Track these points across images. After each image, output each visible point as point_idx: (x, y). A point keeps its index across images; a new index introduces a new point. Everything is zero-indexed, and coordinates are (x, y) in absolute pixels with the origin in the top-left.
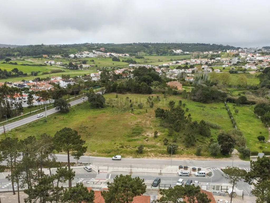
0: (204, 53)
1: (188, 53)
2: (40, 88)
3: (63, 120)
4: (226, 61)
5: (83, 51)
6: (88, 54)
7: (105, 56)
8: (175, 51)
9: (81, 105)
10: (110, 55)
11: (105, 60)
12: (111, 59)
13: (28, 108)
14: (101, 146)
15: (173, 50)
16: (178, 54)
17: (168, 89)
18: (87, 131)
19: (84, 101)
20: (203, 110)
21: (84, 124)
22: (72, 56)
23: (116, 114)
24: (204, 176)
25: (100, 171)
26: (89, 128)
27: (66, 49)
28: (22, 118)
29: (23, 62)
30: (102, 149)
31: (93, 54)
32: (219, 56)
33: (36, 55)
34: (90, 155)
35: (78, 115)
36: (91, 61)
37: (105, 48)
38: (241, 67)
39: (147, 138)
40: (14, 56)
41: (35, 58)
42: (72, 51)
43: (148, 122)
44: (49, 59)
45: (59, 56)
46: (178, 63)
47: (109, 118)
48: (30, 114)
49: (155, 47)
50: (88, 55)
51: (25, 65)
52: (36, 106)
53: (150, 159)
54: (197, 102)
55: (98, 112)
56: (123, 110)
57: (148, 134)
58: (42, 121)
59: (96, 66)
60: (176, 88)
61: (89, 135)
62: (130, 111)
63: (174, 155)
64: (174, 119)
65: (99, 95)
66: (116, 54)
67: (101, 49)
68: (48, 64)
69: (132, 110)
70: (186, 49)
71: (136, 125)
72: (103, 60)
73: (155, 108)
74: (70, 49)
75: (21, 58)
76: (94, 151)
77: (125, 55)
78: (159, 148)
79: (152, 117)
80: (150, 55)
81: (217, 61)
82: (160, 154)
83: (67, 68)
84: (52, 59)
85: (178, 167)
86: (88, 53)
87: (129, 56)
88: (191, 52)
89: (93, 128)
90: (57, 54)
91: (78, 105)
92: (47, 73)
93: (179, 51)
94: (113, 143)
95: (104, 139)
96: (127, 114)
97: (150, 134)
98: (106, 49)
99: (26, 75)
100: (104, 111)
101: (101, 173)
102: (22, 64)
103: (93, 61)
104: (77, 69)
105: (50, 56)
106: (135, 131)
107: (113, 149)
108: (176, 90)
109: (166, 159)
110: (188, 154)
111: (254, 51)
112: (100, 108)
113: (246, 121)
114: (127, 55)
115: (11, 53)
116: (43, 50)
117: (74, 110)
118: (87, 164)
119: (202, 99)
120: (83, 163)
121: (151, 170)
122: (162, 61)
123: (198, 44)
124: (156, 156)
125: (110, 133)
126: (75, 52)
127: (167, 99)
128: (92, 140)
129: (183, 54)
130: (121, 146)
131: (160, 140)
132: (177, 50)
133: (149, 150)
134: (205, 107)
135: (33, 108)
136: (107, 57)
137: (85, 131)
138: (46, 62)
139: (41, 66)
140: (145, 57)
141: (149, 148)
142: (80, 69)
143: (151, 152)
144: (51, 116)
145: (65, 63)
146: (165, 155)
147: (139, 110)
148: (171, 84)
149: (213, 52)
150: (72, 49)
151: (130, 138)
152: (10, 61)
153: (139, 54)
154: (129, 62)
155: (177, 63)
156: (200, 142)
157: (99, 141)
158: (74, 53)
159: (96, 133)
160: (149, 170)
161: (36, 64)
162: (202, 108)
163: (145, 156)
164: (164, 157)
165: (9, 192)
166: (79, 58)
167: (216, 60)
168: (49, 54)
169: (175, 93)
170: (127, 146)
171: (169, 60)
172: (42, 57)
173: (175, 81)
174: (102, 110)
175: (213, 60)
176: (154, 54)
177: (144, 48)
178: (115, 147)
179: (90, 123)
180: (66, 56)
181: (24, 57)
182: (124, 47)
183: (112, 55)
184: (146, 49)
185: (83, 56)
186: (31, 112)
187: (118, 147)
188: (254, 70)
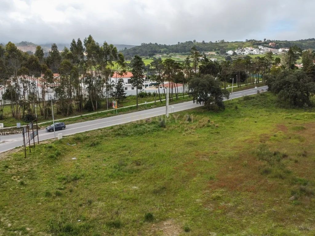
5: (245, 47)
10: (282, 51)
22: (230, 52)
27: (223, 45)
28: (114, 113)
31: (258, 50)
40: (160, 52)
42: (231, 47)
45: (214, 53)
50: (251, 52)
67: (270, 44)
74: (228, 45)
75: (168, 55)
86: (251, 49)
90: (211, 50)
98: (278, 44)
115: (157, 49)
136: (278, 53)
150: (231, 45)
158: (233, 49)
166: (239, 55)
180: (223, 52)
181: (171, 54)
185: (245, 53)
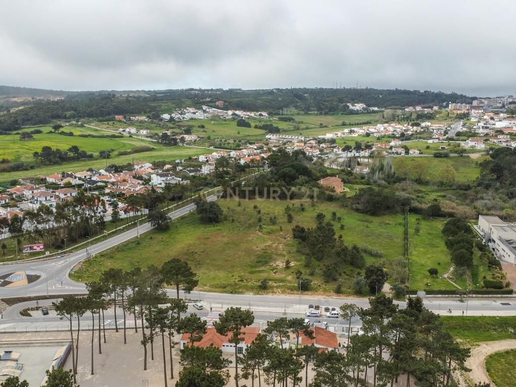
0: (406, 110)
1: (376, 109)
2: (122, 188)
3: (163, 241)
4: (438, 129)
5: (185, 108)
6: (194, 113)
7: (224, 116)
8: (351, 107)
9: (187, 217)
10: (234, 114)
11: (224, 124)
12: (235, 123)
13: (112, 223)
14: (214, 279)
15: (348, 104)
16: (357, 113)
17: (320, 191)
18: (196, 259)
19: (190, 211)
20: (367, 227)
21: (191, 247)
22: (166, 116)
23: (237, 232)
24: (337, 317)
25: (212, 309)
26: (199, 253)
27: (156, 104)
28: (105, 238)
29: (82, 129)
30: (215, 282)
31: (202, 113)
32: (430, 117)
33: (102, 115)
34: (201, 290)
35: (182, 234)
36: (199, 127)
37: (225, 102)
38: (459, 145)
39: (276, 269)
40: (65, 117)
41: (101, 121)
42: (166, 108)
43: (281, 246)
44: (125, 123)
45: (143, 118)
46: (354, 132)
47: (225, 240)
48: (116, 231)
49: (315, 99)
50: (194, 116)
51: (86, 136)
52: (122, 220)
53: (276, 296)
54: (361, 213)
55: (211, 230)
56: (248, 226)
57: (277, 263)
58: (133, 242)
59: (209, 138)
60: (333, 190)
61: (199, 264)
62: (258, 228)
63: (306, 293)
64: (315, 243)
65: (213, 204)
66: (244, 113)
67: (217, 103)
68: (125, 134)
69: (261, 226)
70: (374, 101)
71: (264, 250)
72: (221, 124)
73: (294, 224)
74: (163, 104)
75: (78, 122)
76: (206, 285)
77: (261, 115)
78: (290, 282)
79: (289, 239)
80: (306, 114)
81: (422, 130)
82: (289, 291)
83: (158, 142)
84: (132, 124)
85: (308, 306)
86: (193, 111)
87: (267, 115)
88: (382, 108)
89: (203, 253)
90: (138, 112)
91: (183, 218)
92: (125, 154)
93: (359, 106)
94: (230, 275)
95: (219, 269)
96: (253, 233)
97: (281, 264)
98: (227, 104)
99: (91, 157)
100: (219, 228)
101: (214, 311)
102: (80, 133)
103: (203, 127)
104: (176, 144)
105: (128, 117)
106: (260, 259)
107: (230, 283)
108: (332, 194)
109: (295, 297)
110: (325, 291)
111: (500, 105)
112: (214, 223)
113: (427, 244)
114: (264, 114)
115: (60, 112)
116: (116, 107)
117: (176, 227)
118: (197, 300)
119: (369, 209)
120: (192, 299)
121: (275, 309)
122: (326, 127)
123: (397, 92)
124: (283, 292)
125: (226, 261)
126: (171, 109)
127: (316, 208)
128: (202, 270)
129: (366, 112)
130: (240, 279)
131: (293, 272)
132: (355, 104)
133: (275, 285)
134: (371, 222)
135: (118, 224)
136: (227, 118)
137: (193, 259)
138: (121, 130)
139: (113, 139)
140: (297, 118)
141: (276, 283)
142: (181, 144)
143: (277, 287)
144: (145, 235)
145: (154, 132)
146: (295, 292)
147: (271, 227)
148: (326, 184)
149: (422, 108)
150: (166, 104)
151: (254, 270)
152: (61, 130)
153: (285, 113)
154: (266, 129)
155: (351, 132)
156: (347, 275)
157: (212, 273)
158: (169, 111)
159: (208, 261)
160: (272, 309)
161: (106, 134)
162: (366, 224)
163: (269, 292)
164: (294, 294)
165: (110, 329)
166: (178, 122)
167: (422, 128)
168: (126, 113)
169: (330, 199)
170: (248, 279)
171: (339, 124)
172: (113, 119)
173: (332, 176)
174: (217, 226)
175: (415, 128)
176: (313, 112)
177: (296, 99)
178: (232, 281)
179: (200, 246)
180: (155, 116)
181: (82, 120)
182: (259, 99)
183: (236, 115)
184: (299, 101)
185: (185, 117)
186: (117, 229)
187: (236, 280)
188: (479, 151)
